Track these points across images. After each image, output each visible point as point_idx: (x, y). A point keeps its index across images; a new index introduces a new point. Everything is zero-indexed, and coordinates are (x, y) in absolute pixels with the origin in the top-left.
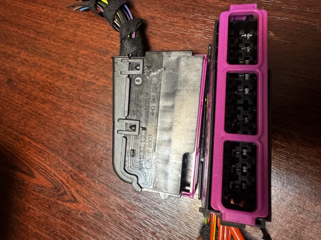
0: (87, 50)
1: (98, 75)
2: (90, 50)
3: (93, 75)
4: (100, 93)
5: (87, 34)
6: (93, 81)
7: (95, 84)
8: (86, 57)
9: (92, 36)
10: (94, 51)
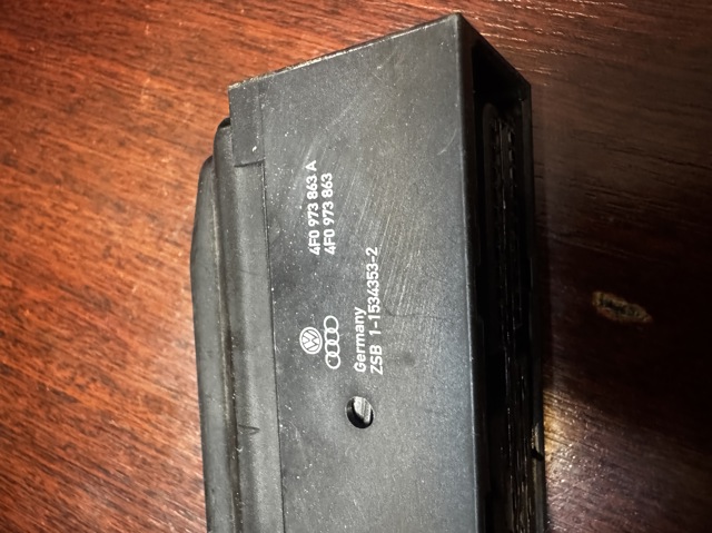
0: (45, 288)
1: (83, 375)
2: (53, 288)
3: (67, 373)
4: (91, 434)
5: (43, 236)
6: (69, 391)
7: (76, 401)
8: (43, 309)
9: (59, 246)
10: (68, 295)
